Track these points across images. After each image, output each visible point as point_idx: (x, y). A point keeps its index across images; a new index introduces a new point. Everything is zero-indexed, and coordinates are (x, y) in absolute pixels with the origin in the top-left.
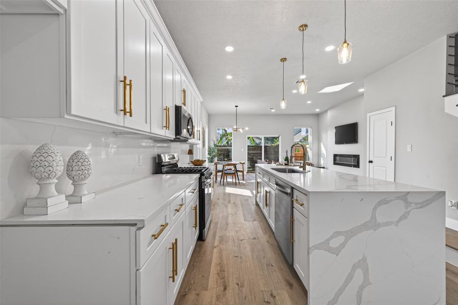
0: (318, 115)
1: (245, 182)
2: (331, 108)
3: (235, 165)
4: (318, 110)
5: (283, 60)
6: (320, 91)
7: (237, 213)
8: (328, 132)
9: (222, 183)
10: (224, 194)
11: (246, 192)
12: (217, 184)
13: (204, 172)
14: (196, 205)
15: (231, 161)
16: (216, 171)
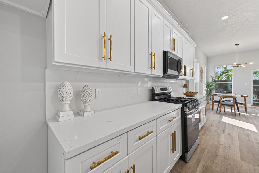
7: (231, 146)
10: (220, 122)
12: (213, 112)
13: (186, 103)
14: (175, 132)
15: (231, 94)
16: (213, 101)
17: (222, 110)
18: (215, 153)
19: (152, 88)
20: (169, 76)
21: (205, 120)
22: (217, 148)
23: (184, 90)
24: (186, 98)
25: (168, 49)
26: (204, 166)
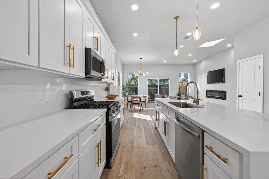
0: (194, 65)
1: (146, 109)
2: (204, 60)
3: (140, 98)
4: (195, 61)
5: (177, 18)
6: (200, 46)
7: (141, 136)
8: (202, 76)
9: (131, 110)
10: (132, 118)
11: (148, 117)
12: (128, 110)
13: (110, 107)
14: (100, 141)
15: (138, 95)
16: (127, 102)
17: (133, 108)
18: (132, 146)
19: (70, 92)
20: (92, 77)
21: (123, 119)
22: (133, 141)
23: (106, 93)
24: (109, 101)
25: (90, 45)
26: (125, 164)
